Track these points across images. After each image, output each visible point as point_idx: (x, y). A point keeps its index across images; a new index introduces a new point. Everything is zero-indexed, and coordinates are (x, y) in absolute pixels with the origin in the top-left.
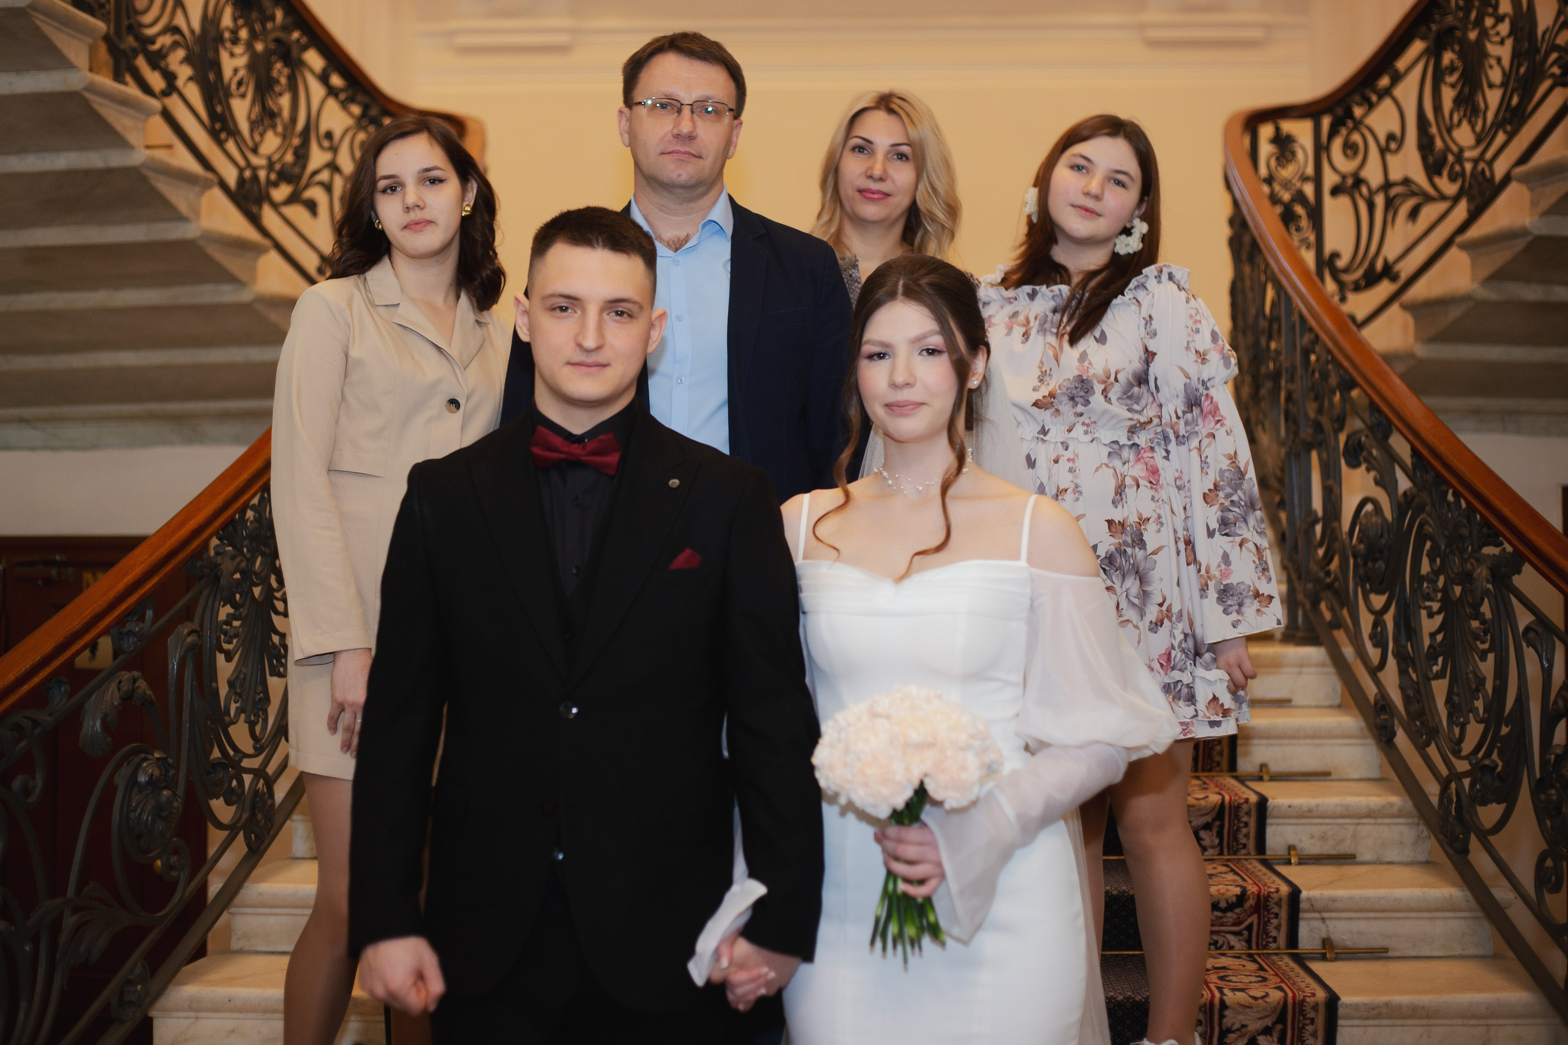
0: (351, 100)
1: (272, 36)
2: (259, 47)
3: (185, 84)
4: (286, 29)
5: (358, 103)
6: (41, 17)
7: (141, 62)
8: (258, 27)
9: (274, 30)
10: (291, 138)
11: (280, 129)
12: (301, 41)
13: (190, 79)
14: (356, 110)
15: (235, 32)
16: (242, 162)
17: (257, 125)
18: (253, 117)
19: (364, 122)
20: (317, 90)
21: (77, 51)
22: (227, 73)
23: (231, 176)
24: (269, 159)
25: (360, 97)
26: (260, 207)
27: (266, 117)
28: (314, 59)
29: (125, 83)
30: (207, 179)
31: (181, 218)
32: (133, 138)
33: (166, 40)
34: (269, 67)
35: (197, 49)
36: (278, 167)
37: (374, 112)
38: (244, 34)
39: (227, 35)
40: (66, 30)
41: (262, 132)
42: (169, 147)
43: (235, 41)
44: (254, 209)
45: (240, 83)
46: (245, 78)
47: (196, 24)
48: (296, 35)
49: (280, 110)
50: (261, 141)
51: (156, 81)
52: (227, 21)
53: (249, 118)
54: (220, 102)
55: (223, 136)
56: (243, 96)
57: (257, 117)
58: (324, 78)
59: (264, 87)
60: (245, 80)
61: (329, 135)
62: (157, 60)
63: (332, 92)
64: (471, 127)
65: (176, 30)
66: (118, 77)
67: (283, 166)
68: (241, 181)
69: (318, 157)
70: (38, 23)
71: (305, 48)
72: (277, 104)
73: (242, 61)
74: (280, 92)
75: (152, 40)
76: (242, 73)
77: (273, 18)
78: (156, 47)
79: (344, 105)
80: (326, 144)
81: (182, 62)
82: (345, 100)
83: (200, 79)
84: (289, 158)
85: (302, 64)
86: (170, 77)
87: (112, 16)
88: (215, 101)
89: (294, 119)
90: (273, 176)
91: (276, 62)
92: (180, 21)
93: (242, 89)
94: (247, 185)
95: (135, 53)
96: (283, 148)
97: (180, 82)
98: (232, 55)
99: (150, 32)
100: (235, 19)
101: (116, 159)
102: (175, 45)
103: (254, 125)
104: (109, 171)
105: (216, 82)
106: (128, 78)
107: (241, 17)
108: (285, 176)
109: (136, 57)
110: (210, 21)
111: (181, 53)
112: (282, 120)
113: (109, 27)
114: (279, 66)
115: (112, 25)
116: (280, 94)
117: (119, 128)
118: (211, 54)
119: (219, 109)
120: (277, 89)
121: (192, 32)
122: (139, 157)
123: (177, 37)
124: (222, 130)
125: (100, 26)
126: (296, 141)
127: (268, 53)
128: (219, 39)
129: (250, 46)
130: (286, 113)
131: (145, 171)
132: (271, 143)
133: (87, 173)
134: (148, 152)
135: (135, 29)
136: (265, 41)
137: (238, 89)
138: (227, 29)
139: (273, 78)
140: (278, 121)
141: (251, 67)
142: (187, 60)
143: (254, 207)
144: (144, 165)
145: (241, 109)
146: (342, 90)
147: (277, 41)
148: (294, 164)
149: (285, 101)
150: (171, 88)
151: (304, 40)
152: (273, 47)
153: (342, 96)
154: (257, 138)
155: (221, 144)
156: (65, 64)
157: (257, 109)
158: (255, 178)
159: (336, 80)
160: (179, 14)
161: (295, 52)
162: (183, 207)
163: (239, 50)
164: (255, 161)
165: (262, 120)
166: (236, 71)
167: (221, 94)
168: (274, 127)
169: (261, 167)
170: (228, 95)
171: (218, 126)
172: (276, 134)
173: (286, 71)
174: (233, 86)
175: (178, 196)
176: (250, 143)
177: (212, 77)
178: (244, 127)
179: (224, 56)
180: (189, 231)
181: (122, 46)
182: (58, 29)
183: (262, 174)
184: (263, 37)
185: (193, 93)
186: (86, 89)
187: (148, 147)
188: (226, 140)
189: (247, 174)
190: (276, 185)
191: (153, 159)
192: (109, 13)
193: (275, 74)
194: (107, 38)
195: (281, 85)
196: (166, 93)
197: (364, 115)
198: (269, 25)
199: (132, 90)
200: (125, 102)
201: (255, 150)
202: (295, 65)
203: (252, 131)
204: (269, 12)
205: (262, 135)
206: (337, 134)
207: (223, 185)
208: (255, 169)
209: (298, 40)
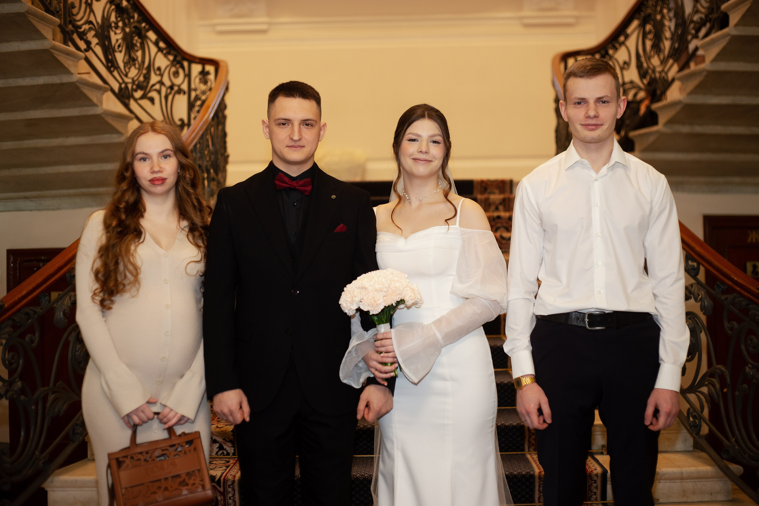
0: (169, 53)
1: (133, 25)
2: (127, 30)
3: (95, 47)
4: (139, 22)
5: (172, 55)
6: (32, 17)
7: (75, 37)
8: (127, 21)
9: (134, 22)
10: (142, 70)
11: (137, 66)
12: (146, 27)
13: (97, 44)
14: (171, 58)
15: (116, 23)
16: (121, 81)
17: (127, 64)
18: (125, 61)
19: (175, 63)
20: (153, 49)
21: (47, 32)
22: (113, 42)
23: (116, 87)
24: (133, 79)
25: (172, 52)
26: (129, 100)
27: (131, 61)
28: (152, 35)
29: (69, 46)
30: (105, 88)
31: (95, 105)
32: (72, 70)
33: (86, 27)
34: (132, 39)
35: (100, 31)
36: (136, 83)
37: (179, 58)
38: (120, 24)
39: (113, 25)
40: (42, 22)
41: (129, 67)
42: (88, 73)
43: (117, 27)
44: (127, 101)
45: (119, 46)
46: (121, 44)
47: (99, 20)
48: (143, 25)
49: (137, 57)
50: (129, 71)
51: (82, 45)
52: (113, 18)
53: (123, 61)
54: (111, 54)
55: (112, 69)
56: (121, 52)
57: (127, 61)
58: (156, 44)
59: (130, 48)
60: (121, 45)
61: (159, 69)
62: (82, 36)
63: (160, 50)
64: (222, 64)
65: (91, 23)
66: (65, 43)
67: (139, 82)
68: (120, 89)
69: (154, 79)
70: (30, 19)
71: (148, 31)
72: (136, 55)
73: (120, 36)
74: (137, 50)
75: (80, 27)
76: (120, 41)
77: (133, 17)
78: (82, 30)
79: (166, 55)
80: (158, 73)
81: (93, 37)
82: (166, 53)
83: (101, 44)
84: (141, 79)
85: (146, 37)
86: (88, 43)
87: (62, 17)
88: (108, 54)
89: (143, 62)
90: (134, 87)
91: (135, 37)
92: (92, 18)
93: (120, 49)
94: (123, 91)
95: (73, 33)
96: (139, 74)
97: (93, 46)
98: (116, 33)
99: (79, 23)
100: (116, 18)
101: (65, 79)
102: (90, 29)
103: (126, 64)
104: (62, 84)
105: (109, 45)
106: (70, 44)
107: (119, 17)
108: (140, 87)
109: (73, 34)
110: (106, 19)
111: (93, 33)
112: (138, 62)
113: (61, 21)
114: (136, 38)
115: (62, 21)
116: (137, 51)
117: (66, 65)
118: (106, 33)
119: (110, 57)
120: (136, 48)
121: (98, 23)
122: (75, 78)
123: (91, 26)
124: (111, 66)
125: (57, 20)
126: (144, 72)
127: (131, 33)
128: (110, 26)
129: (123, 29)
130: (140, 59)
131: (78, 84)
132: (133, 72)
133: (52, 85)
134: (79, 76)
135: (72, 22)
136: (130, 27)
137: (118, 48)
138: (113, 22)
139: (134, 44)
140: (136, 62)
141: (124, 39)
142: (96, 36)
143: (126, 101)
144: (77, 81)
145: (120, 57)
146: (164, 49)
147: (135, 27)
148: (144, 82)
149: (139, 54)
150: (89, 47)
151: (147, 27)
152: (133, 30)
153: (165, 52)
154: (127, 70)
155: (111, 72)
156: (43, 38)
157: (127, 57)
158: (127, 87)
159: (162, 45)
160: (92, 15)
161: (143, 32)
162: (95, 100)
163: (118, 31)
164: (127, 80)
165: (129, 62)
166: (117, 40)
167: (111, 50)
168: (135, 65)
169: (129, 83)
170: (114, 51)
171: (110, 65)
172: (135, 68)
173: (139, 40)
174: (116, 47)
175: (93, 95)
176: (124, 73)
177: (107, 43)
178: (121, 65)
179: (112, 34)
180: (98, 111)
181: (67, 30)
182: (39, 22)
183: (130, 86)
184: (129, 26)
185: (98, 50)
186: (51, 48)
187: (79, 74)
188: (114, 71)
189: (123, 86)
190: (136, 91)
191: (81, 79)
192: (61, 15)
193: (135, 42)
194: (60, 26)
195: (138, 47)
196: (86, 50)
197: (174, 60)
198: (132, 20)
199: (72, 48)
200: (69, 54)
201: (126, 75)
202: (143, 38)
203: (125, 67)
204: (131, 15)
205: (129, 69)
206: (163, 69)
207: (112, 91)
208: (126, 84)
209: (145, 27)
